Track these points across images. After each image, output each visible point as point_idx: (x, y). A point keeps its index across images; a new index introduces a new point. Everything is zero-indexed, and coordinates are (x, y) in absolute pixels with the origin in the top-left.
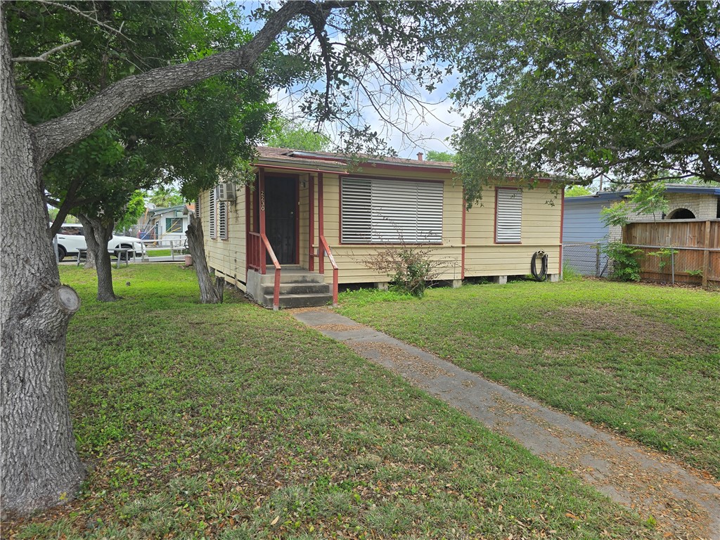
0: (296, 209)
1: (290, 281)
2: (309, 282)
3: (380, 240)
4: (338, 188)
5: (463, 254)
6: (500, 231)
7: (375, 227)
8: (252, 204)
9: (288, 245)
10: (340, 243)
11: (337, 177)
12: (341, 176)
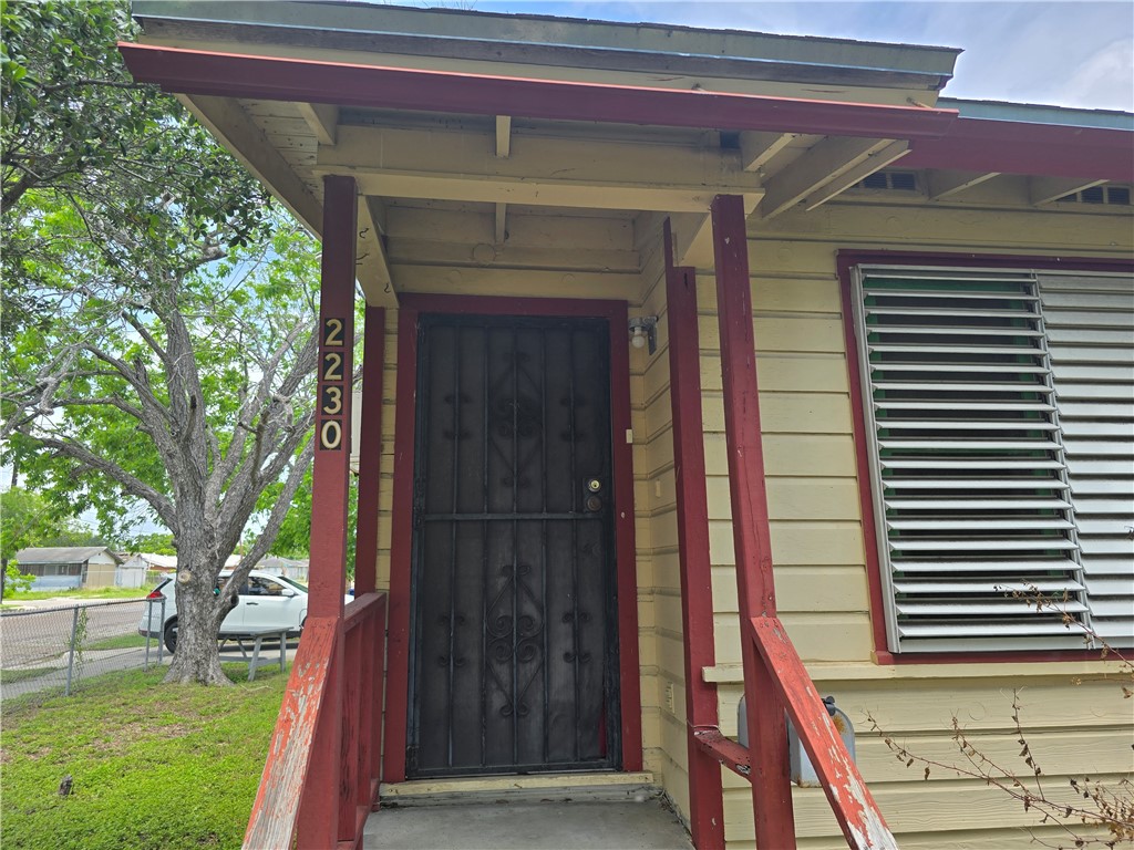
0: (614, 464)
4: (838, 324)
8: (389, 447)
9: (577, 657)
10: (886, 655)
11: (829, 267)
12: (847, 260)
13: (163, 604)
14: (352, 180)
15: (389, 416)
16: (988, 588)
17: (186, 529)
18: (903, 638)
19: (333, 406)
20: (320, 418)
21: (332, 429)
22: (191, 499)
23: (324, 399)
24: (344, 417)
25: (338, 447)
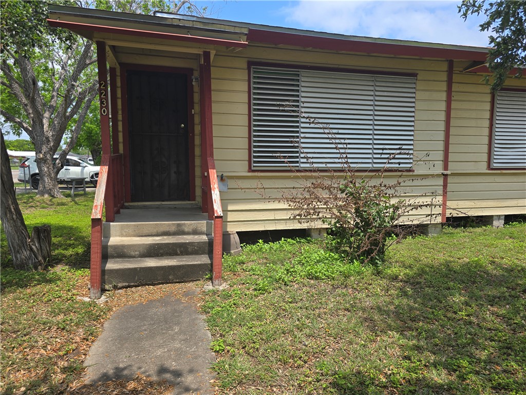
0: (188, 120)
1: (154, 231)
2: (188, 233)
3: (308, 165)
4: (247, 83)
5: (445, 186)
6: (497, 152)
7: (306, 150)
8: (120, 112)
9: (178, 173)
10: (250, 170)
11: (245, 66)
12: (250, 64)
13: (29, 168)
14: (104, 42)
15: (119, 102)
16: (271, 155)
17: (37, 136)
18: (254, 166)
19: (104, 104)
20: (102, 107)
21: (104, 110)
22: (38, 124)
23: (102, 103)
24: (107, 107)
25: (106, 115)
